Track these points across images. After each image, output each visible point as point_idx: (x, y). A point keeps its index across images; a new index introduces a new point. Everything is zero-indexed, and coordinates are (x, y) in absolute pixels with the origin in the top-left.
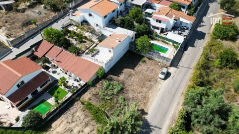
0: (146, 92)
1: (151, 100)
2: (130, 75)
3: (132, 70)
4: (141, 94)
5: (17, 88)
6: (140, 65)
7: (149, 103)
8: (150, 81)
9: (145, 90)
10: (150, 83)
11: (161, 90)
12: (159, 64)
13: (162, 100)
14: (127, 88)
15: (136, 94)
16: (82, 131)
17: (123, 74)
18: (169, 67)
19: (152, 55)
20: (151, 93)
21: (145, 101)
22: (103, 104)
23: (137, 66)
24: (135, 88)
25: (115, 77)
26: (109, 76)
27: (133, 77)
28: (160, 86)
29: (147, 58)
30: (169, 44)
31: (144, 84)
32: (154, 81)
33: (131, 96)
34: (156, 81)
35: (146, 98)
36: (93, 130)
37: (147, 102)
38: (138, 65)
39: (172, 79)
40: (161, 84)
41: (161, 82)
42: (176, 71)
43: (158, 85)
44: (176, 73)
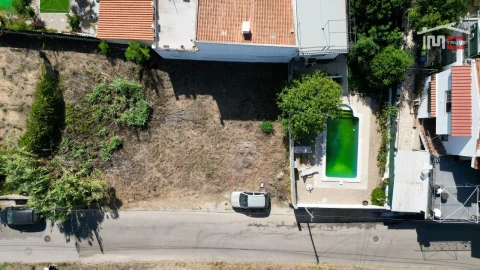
0: (171, 183)
1: (158, 203)
2: (200, 123)
3: (217, 116)
4: (159, 175)
6: (247, 127)
7: (145, 202)
8: (209, 176)
9: (176, 177)
10: (204, 177)
11: (198, 212)
12: (281, 174)
13: (170, 227)
14: (153, 137)
15: (151, 165)
16: (5, 111)
17: (191, 102)
18: (287, 203)
20: (177, 195)
21: (144, 193)
22: (78, 110)
23: (239, 122)
24: (167, 151)
25: (169, 89)
26: (160, 72)
27: (197, 132)
28: (210, 205)
30: (382, 171)
31: (190, 168)
32: (214, 187)
33: (138, 157)
34: (220, 191)
35: (154, 191)
36: (20, 129)
37: (144, 199)
38: (244, 123)
39: (250, 225)
40: (216, 206)
41: (223, 203)
42: (283, 225)
43: (211, 201)
44: (275, 229)
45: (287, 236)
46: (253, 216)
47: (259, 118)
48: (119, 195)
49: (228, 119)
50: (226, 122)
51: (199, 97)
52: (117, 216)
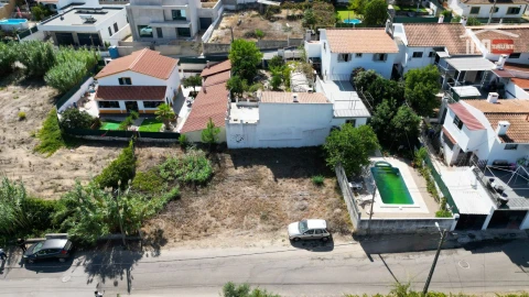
0: (223, 225)
1: (208, 241)
3: (271, 177)
4: (213, 219)
5: (117, 84)
6: (300, 182)
7: (193, 242)
8: (264, 218)
9: (230, 220)
10: (258, 221)
13: (218, 264)
14: (211, 192)
15: (205, 211)
18: (350, 237)
20: (229, 235)
21: (194, 233)
22: (147, 176)
23: (292, 180)
24: (223, 201)
25: (229, 162)
26: (223, 155)
27: (253, 187)
28: (266, 242)
29: (337, 183)
31: (245, 212)
32: (271, 227)
33: (194, 205)
34: (275, 230)
35: (205, 232)
37: (193, 238)
38: (296, 180)
39: (313, 259)
40: (272, 242)
41: (280, 240)
42: (351, 257)
43: (267, 238)
44: (343, 262)
45: (359, 268)
46: (315, 251)
47: (309, 176)
48: (165, 235)
49: (281, 177)
50: (280, 181)
51: (255, 167)
52: (158, 254)
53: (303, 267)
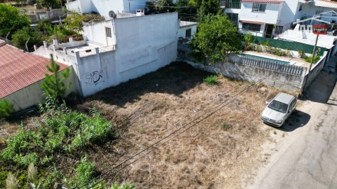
0: (205, 161)
2: (162, 107)
3: (171, 97)
4: (182, 165)
6: (200, 89)
8: (226, 127)
9: (202, 152)
10: (226, 133)
11: (273, 159)
12: (263, 89)
14: (133, 140)
17: (140, 102)
18: (297, 100)
19: (240, 64)
20: (229, 166)
23: (191, 90)
27: (170, 112)
28: (266, 147)
29: (226, 77)
31: (202, 135)
32: (245, 131)
34: (254, 130)
38: (195, 89)
39: (317, 130)
40: (271, 141)
41: (272, 134)
42: (325, 111)
43: (261, 141)
44: (330, 117)
46: (305, 124)
53: (328, 141)
